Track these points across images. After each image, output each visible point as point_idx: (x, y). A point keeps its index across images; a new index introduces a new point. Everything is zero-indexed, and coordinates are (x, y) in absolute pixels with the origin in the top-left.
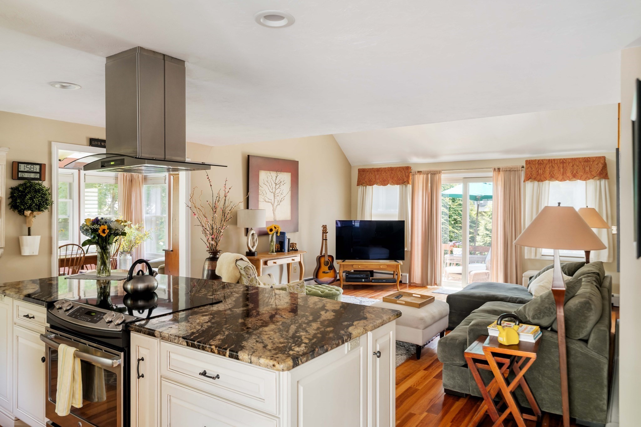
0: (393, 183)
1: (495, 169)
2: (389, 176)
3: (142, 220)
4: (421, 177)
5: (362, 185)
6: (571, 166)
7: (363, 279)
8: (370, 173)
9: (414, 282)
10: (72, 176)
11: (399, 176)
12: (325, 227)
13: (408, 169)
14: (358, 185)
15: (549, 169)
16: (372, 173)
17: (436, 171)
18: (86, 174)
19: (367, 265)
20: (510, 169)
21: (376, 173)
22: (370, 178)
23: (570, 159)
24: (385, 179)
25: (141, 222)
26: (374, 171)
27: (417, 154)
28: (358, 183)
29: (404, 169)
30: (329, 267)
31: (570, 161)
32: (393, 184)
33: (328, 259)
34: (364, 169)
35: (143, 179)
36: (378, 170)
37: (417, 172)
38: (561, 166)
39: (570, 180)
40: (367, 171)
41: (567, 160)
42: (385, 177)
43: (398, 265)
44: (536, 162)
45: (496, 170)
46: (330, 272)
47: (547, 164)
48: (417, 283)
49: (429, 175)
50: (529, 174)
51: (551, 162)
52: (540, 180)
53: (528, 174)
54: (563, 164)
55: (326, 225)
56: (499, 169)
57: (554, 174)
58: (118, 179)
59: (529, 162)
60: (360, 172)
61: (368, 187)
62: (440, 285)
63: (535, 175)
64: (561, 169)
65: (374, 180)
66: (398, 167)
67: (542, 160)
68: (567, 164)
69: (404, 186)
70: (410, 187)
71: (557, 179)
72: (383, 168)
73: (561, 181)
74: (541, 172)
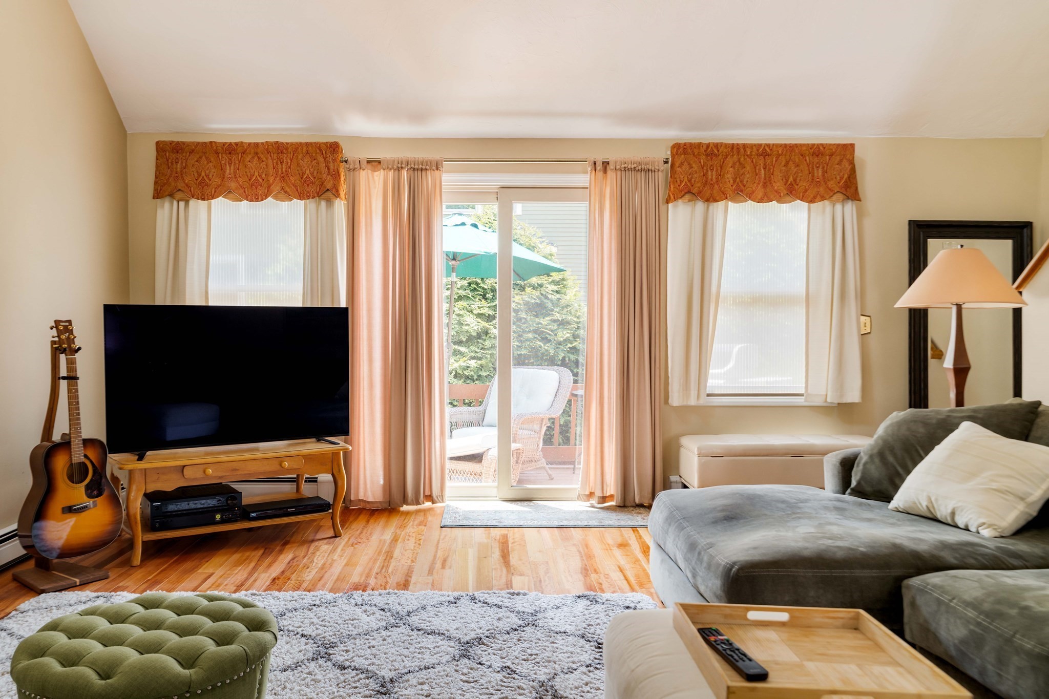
0: (286, 192)
1: (595, 163)
2: (271, 171)
4: (376, 178)
5: (171, 195)
6: (783, 164)
7: (218, 512)
8: (201, 158)
9: (361, 497)
11: (308, 172)
12: (63, 329)
13: (334, 147)
14: (158, 194)
15: (731, 169)
16: (207, 158)
17: (427, 162)
19: (235, 465)
20: (635, 165)
21: (224, 159)
22: (203, 174)
23: (781, 145)
24: (256, 179)
26: (217, 153)
27: (367, 106)
28: (155, 190)
29: (321, 150)
30: (88, 487)
31: (780, 152)
32: (282, 195)
33: (86, 456)
34: (178, 143)
36: (234, 151)
37: (364, 163)
38: (761, 162)
39: (780, 200)
40: (192, 152)
41: (775, 149)
42: (256, 174)
43: (338, 454)
44: (702, 150)
45: (599, 166)
46: (95, 505)
47: (727, 156)
48: (370, 499)
49: (404, 174)
50: (686, 179)
51: (737, 150)
52: (710, 199)
53: (681, 182)
54: (764, 158)
55: (70, 322)
56: (606, 164)
57: (745, 182)
59: (682, 150)
60: (165, 151)
61: (193, 202)
62: (442, 498)
63: (699, 185)
64: (760, 170)
65: (218, 181)
66: (301, 143)
67: (717, 145)
68: (774, 159)
69: (323, 203)
70: (340, 207)
71: (751, 196)
72: (250, 144)
73: (761, 201)
74: (712, 176)
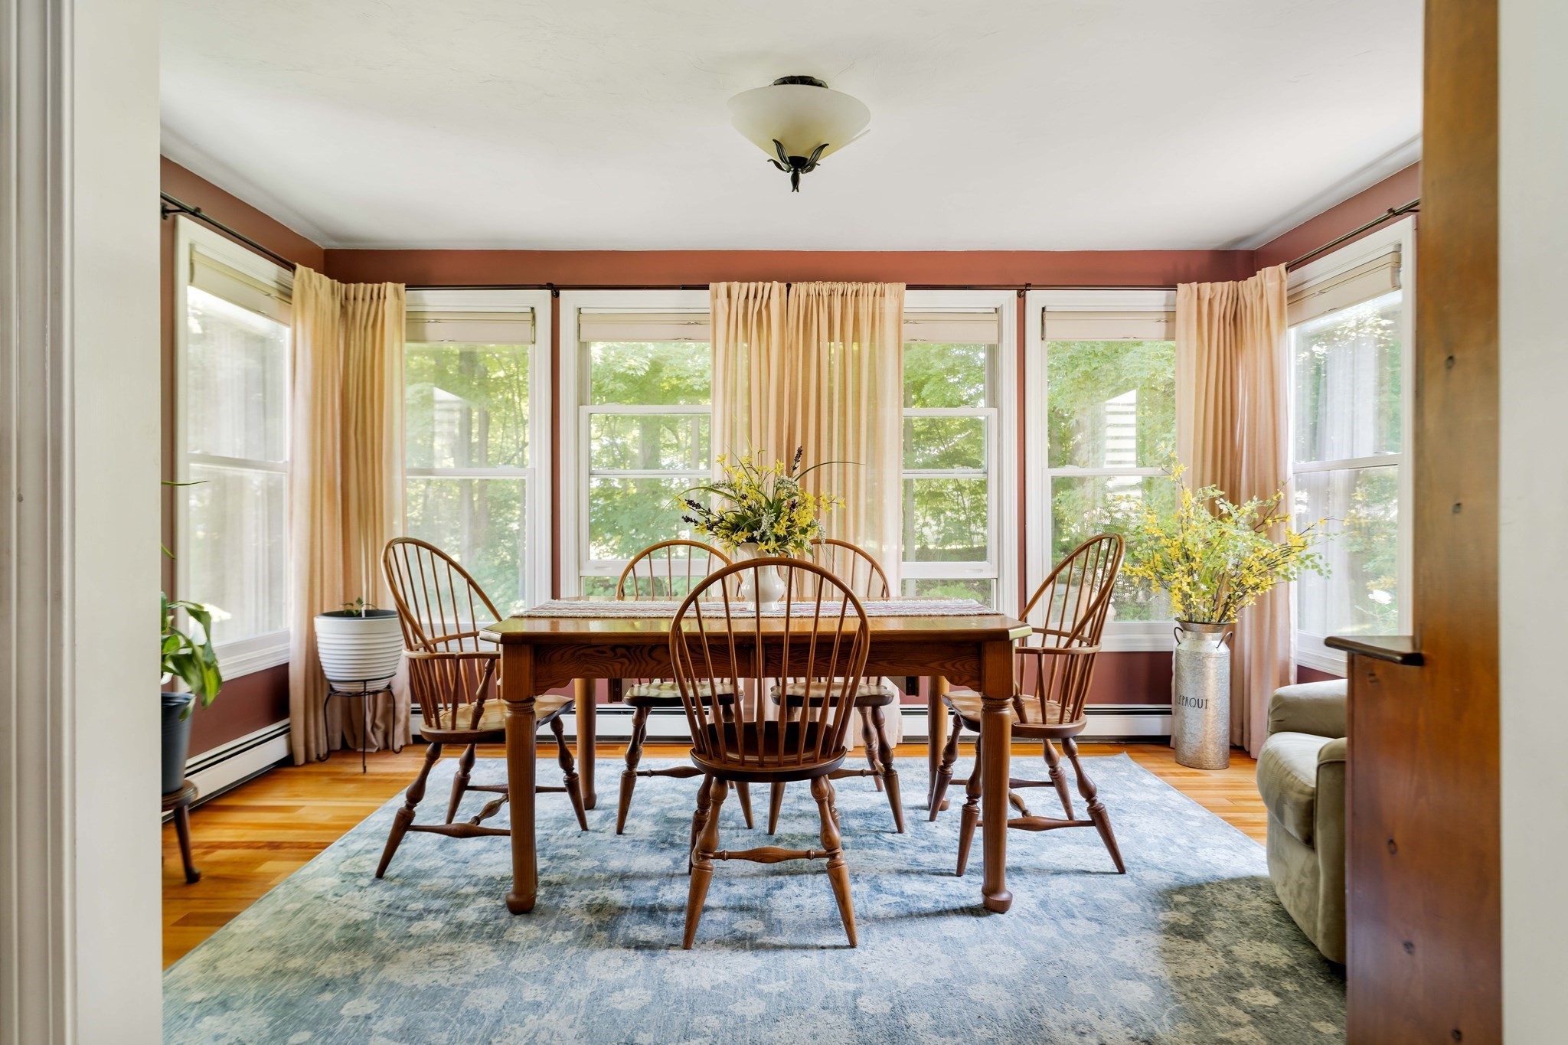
3: (1280, 483)
10: (995, 317)
18: (1047, 309)
25: (1277, 492)
35: (1286, 302)
58: (1174, 320)
